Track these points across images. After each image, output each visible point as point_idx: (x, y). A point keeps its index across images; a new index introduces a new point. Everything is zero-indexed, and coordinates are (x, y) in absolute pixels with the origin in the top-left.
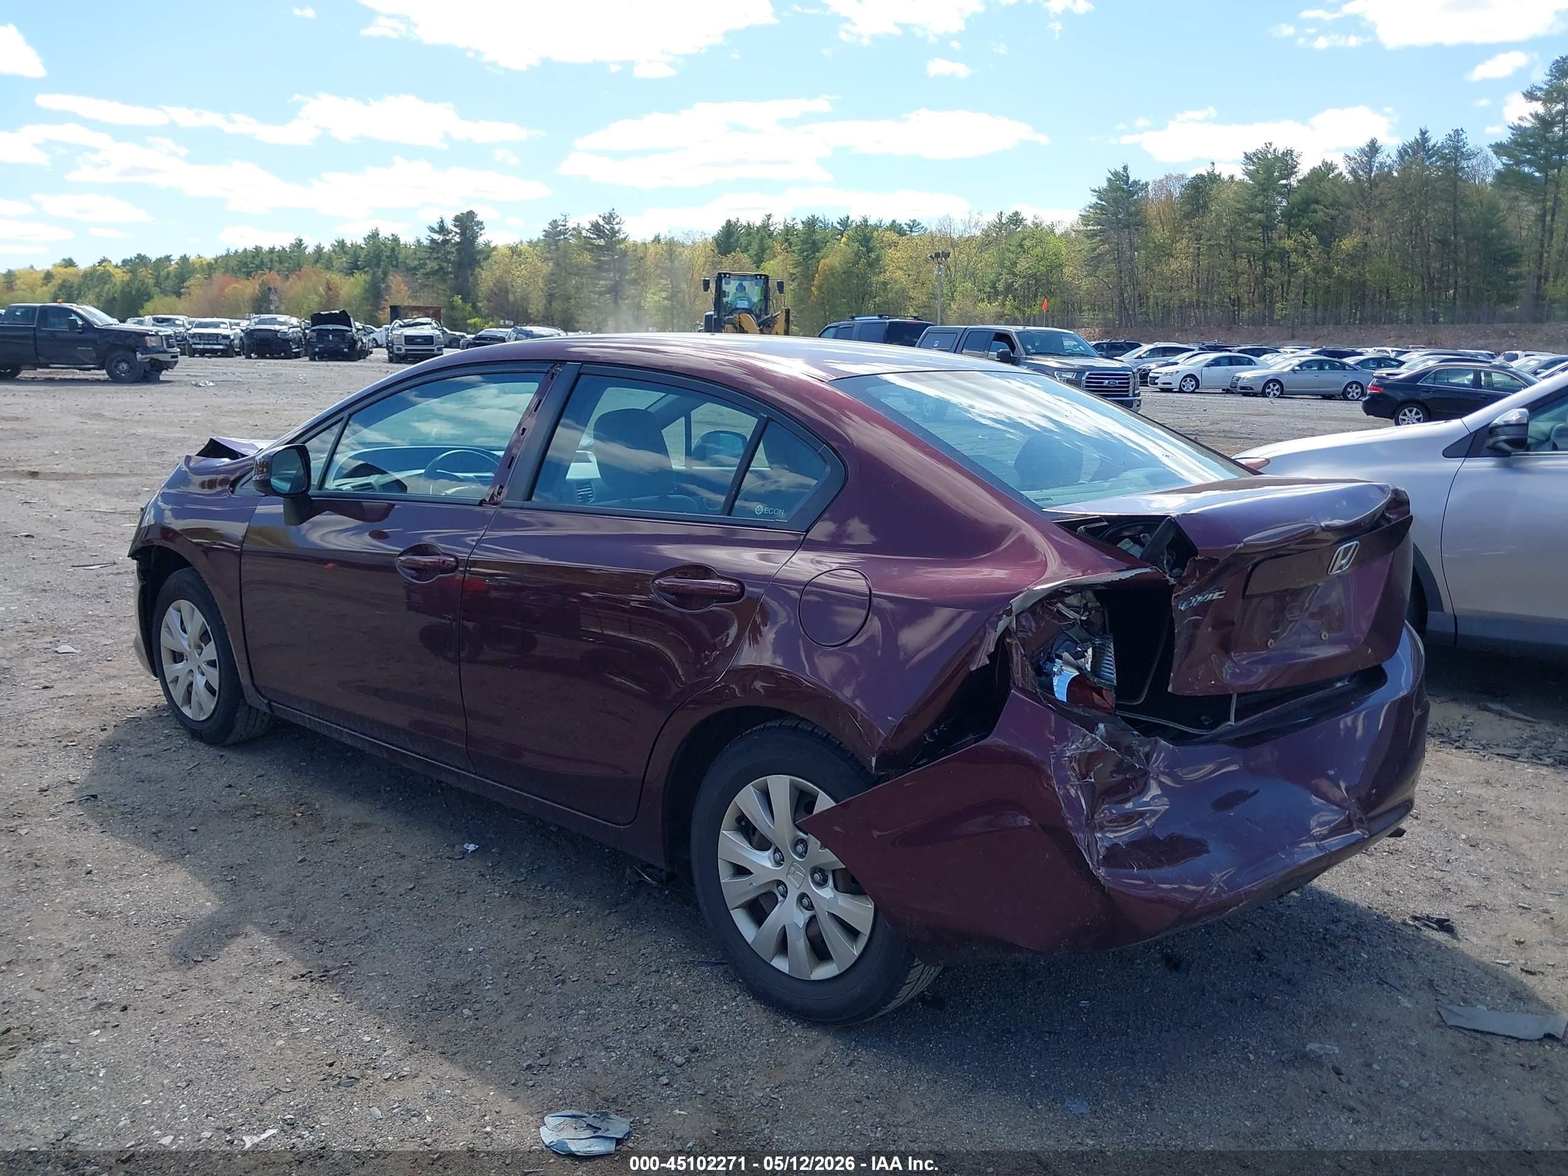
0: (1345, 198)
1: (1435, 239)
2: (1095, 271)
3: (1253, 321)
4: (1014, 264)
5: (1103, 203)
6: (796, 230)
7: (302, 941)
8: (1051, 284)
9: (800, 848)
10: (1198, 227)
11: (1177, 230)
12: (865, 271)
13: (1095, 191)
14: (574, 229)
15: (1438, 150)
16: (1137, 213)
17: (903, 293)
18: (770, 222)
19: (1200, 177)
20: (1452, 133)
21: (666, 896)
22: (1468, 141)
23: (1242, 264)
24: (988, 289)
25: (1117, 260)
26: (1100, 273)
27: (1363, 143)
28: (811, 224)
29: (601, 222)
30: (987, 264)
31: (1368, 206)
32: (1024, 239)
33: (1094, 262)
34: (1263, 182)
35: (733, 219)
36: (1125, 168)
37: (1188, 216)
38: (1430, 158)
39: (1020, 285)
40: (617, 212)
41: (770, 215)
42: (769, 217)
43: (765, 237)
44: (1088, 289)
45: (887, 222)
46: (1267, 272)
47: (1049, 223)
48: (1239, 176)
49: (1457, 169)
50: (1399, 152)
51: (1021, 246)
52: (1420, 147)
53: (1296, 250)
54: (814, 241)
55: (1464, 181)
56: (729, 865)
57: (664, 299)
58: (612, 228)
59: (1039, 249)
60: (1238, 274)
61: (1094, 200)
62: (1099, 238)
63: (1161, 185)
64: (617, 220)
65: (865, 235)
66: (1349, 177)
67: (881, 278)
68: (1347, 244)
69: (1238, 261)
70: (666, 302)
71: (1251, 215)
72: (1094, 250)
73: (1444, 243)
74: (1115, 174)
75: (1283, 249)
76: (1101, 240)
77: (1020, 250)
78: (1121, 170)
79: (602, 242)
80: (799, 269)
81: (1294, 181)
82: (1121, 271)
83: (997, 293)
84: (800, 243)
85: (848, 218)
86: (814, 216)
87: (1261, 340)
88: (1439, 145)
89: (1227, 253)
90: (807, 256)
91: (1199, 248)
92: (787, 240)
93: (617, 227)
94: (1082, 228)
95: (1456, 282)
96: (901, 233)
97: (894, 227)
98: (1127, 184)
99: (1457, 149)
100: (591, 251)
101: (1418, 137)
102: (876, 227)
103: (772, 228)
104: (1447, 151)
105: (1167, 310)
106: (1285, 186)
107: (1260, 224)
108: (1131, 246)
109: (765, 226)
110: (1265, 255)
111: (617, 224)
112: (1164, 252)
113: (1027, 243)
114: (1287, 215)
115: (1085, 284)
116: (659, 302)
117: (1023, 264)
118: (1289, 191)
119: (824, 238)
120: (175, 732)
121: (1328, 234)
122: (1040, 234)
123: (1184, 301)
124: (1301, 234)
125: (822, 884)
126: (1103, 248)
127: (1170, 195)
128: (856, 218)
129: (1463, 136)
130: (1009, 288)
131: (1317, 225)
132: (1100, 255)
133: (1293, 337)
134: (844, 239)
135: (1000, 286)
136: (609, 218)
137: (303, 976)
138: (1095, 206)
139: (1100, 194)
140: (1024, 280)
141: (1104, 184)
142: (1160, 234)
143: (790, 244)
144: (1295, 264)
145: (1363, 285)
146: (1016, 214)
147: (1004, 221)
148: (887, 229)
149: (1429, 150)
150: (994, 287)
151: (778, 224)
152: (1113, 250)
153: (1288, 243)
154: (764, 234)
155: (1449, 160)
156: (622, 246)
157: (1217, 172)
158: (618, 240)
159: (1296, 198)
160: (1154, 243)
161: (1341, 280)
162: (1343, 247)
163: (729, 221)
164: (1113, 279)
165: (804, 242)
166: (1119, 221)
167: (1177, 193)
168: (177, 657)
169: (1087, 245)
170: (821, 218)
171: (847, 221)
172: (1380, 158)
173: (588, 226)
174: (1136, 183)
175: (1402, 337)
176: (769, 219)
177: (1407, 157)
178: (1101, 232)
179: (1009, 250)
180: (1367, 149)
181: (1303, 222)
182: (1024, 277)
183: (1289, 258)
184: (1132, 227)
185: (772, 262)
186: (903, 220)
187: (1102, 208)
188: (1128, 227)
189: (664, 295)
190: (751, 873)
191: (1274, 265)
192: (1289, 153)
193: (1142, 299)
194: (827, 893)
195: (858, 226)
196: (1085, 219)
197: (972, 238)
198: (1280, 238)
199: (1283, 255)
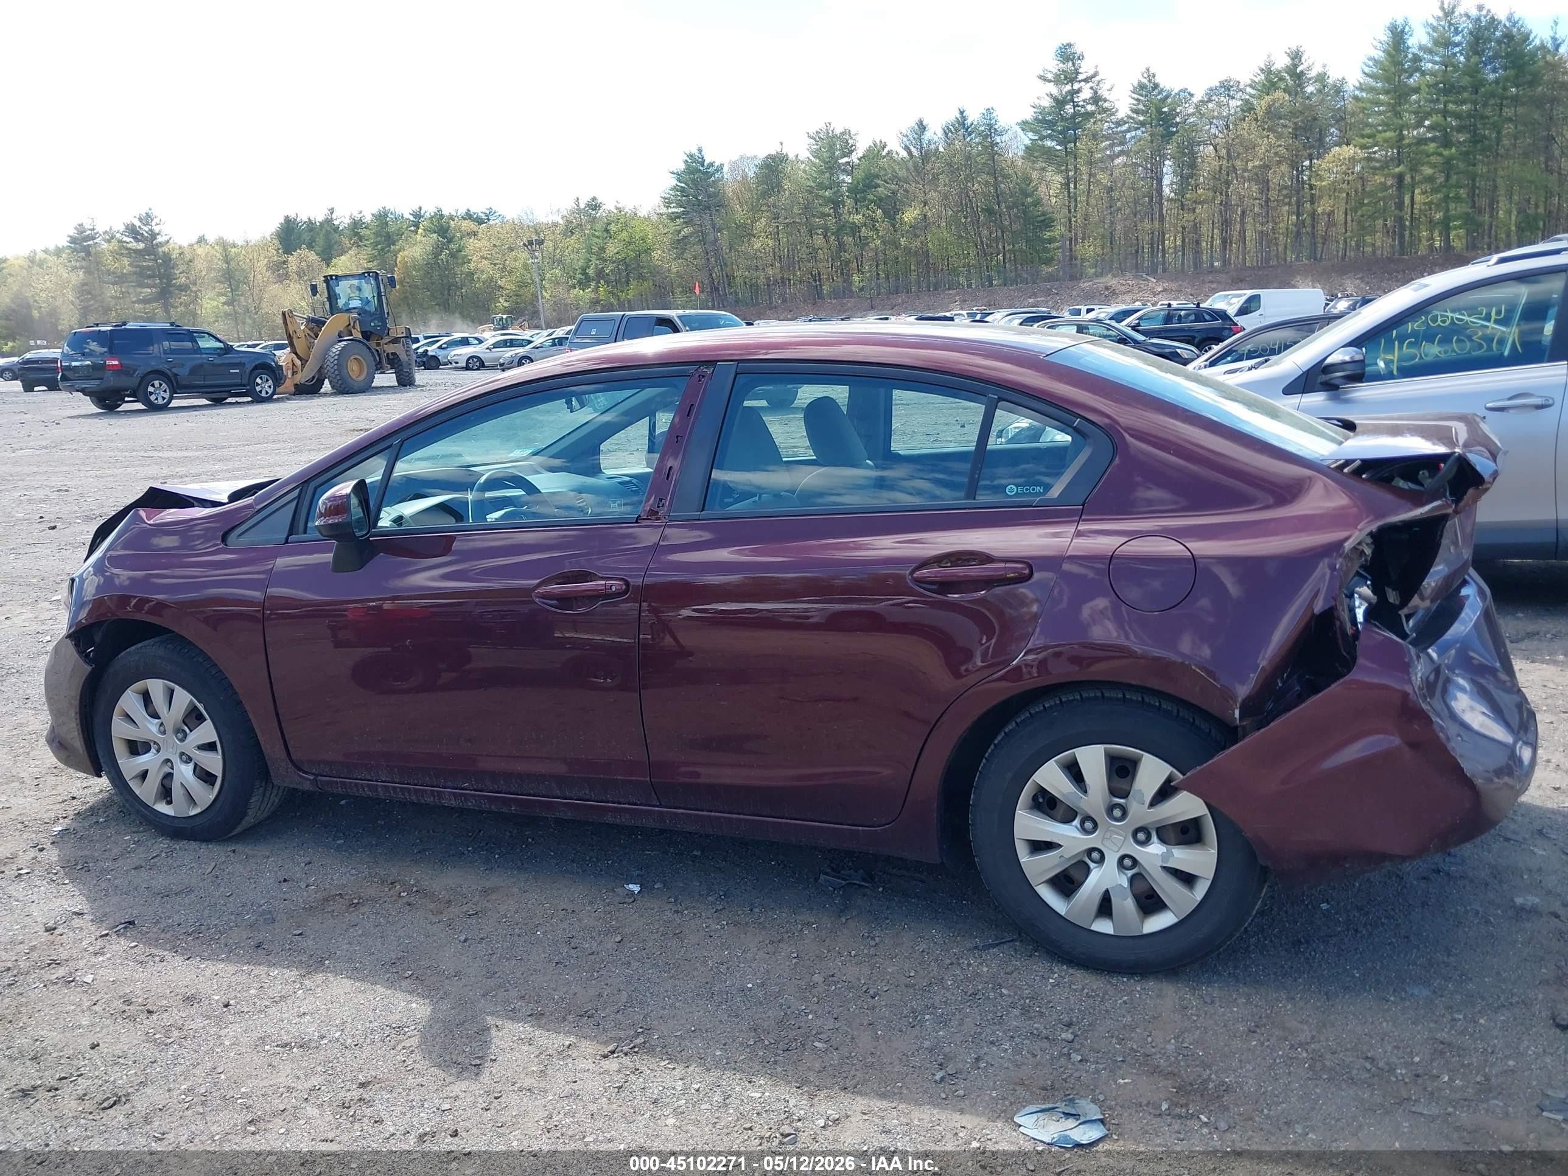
0: (902, 173)
1: (982, 209)
2: (682, 253)
3: (836, 294)
4: (603, 249)
5: (683, 185)
6: (364, 223)
7: (564, 1019)
8: (642, 268)
9: (1117, 813)
10: (774, 206)
11: (755, 209)
12: (447, 261)
13: (673, 173)
14: (106, 232)
15: (975, 128)
16: (716, 195)
17: (490, 281)
18: (334, 216)
19: (770, 157)
20: (984, 112)
21: (882, 892)
22: (999, 118)
23: (819, 241)
24: (579, 276)
25: (703, 241)
26: (688, 255)
27: (912, 123)
28: (382, 217)
29: (137, 223)
30: (574, 250)
31: (924, 180)
32: (609, 224)
33: (680, 245)
34: (827, 160)
35: (292, 215)
36: (700, 150)
37: (765, 195)
38: (970, 135)
39: (611, 271)
40: (155, 212)
41: (333, 209)
42: (332, 211)
43: (330, 232)
44: (678, 272)
45: (462, 211)
46: (841, 247)
47: (631, 207)
48: (804, 155)
49: (993, 144)
50: (943, 129)
51: (607, 231)
52: (961, 124)
53: (865, 225)
54: (388, 233)
55: (1000, 155)
56: (1026, 843)
57: (224, 304)
58: (151, 230)
59: (624, 234)
60: (816, 250)
61: (674, 182)
62: (682, 220)
63: (735, 166)
64: (156, 221)
65: (442, 226)
66: (904, 154)
67: (465, 268)
68: (909, 215)
69: (815, 237)
70: (226, 307)
71: (821, 193)
72: (679, 232)
73: (989, 211)
74: (691, 156)
75: (854, 223)
76: (684, 223)
77: (606, 235)
78: (695, 151)
79: (141, 246)
80: (375, 263)
81: (854, 158)
82: (707, 253)
83: (588, 279)
84: (372, 236)
85: (420, 208)
86: (384, 208)
87: (845, 311)
88: (975, 123)
89: (803, 229)
90: (382, 249)
91: (778, 227)
92: (357, 234)
93: (156, 229)
94: (664, 210)
95: (1004, 248)
96: (480, 221)
97: (469, 216)
98: (703, 166)
99: (990, 126)
100: (129, 256)
101: (958, 116)
102: (452, 218)
103: (336, 223)
104: (983, 128)
105: (754, 287)
106: (848, 163)
107: (830, 200)
108: (714, 228)
109: (328, 221)
110: (838, 230)
111: (157, 224)
112: (745, 232)
113: (613, 228)
114: (853, 190)
115: (675, 267)
116: (217, 307)
117: (612, 249)
118: (850, 169)
119: (399, 230)
120: (143, 837)
121: (891, 208)
122: (623, 220)
123: (768, 279)
124: (868, 209)
125: (1146, 842)
126: (686, 231)
127: (745, 177)
128: (429, 210)
129: (994, 115)
130: (600, 274)
131: (881, 199)
132: (685, 237)
133: (872, 308)
134: (420, 231)
135: (591, 272)
136: (147, 219)
137: (613, 1052)
138: (674, 189)
139: (679, 176)
140: (614, 265)
141: (682, 167)
142: (740, 214)
143: (361, 238)
144: (866, 238)
145: (927, 254)
146: (594, 199)
147: (582, 206)
148: (464, 218)
149: (968, 128)
150: (584, 273)
151: (342, 219)
152: (697, 232)
153: (857, 218)
154: (329, 229)
155: (986, 137)
156: (165, 249)
157: (784, 152)
158: (160, 243)
159: (860, 174)
160: (736, 224)
161: (907, 251)
162: (906, 219)
163: (287, 217)
164: (700, 262)
165: (377, 234)
166: (700, 202)
167: (751, 174)
168: (136, 748)
169: (672, 227)
170: (392, 210)
171: (420, 212)
172: (927, 136)
173: (122, 228)
174: (711, 164)
175: (965, 301)
176: (332, 213)
177: (950, 134)
178: (683, 214)
179: (594, 235)
180: (916, 127)
181: (869, 197)
182: (613, 263)
183: (859, 232)
184: (713, 209)
185: (343, 258)
186: (478, 209)
187: (682, 190)
188: (709, 208)
189: (223, 299)
190: (1060, 846)
191: (848, 240)
192: (847, 132)
193: (730, 278)
194: (1156, 848)
195: (432, 217)
196: (667, 202)
197: (555, 225)
198: (850, 213)
199: (855, 229)
